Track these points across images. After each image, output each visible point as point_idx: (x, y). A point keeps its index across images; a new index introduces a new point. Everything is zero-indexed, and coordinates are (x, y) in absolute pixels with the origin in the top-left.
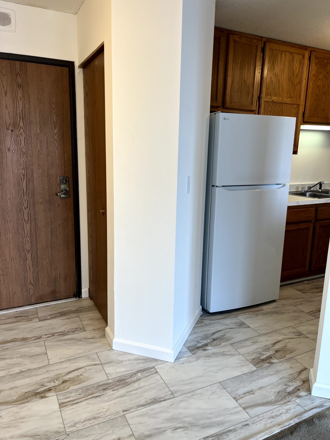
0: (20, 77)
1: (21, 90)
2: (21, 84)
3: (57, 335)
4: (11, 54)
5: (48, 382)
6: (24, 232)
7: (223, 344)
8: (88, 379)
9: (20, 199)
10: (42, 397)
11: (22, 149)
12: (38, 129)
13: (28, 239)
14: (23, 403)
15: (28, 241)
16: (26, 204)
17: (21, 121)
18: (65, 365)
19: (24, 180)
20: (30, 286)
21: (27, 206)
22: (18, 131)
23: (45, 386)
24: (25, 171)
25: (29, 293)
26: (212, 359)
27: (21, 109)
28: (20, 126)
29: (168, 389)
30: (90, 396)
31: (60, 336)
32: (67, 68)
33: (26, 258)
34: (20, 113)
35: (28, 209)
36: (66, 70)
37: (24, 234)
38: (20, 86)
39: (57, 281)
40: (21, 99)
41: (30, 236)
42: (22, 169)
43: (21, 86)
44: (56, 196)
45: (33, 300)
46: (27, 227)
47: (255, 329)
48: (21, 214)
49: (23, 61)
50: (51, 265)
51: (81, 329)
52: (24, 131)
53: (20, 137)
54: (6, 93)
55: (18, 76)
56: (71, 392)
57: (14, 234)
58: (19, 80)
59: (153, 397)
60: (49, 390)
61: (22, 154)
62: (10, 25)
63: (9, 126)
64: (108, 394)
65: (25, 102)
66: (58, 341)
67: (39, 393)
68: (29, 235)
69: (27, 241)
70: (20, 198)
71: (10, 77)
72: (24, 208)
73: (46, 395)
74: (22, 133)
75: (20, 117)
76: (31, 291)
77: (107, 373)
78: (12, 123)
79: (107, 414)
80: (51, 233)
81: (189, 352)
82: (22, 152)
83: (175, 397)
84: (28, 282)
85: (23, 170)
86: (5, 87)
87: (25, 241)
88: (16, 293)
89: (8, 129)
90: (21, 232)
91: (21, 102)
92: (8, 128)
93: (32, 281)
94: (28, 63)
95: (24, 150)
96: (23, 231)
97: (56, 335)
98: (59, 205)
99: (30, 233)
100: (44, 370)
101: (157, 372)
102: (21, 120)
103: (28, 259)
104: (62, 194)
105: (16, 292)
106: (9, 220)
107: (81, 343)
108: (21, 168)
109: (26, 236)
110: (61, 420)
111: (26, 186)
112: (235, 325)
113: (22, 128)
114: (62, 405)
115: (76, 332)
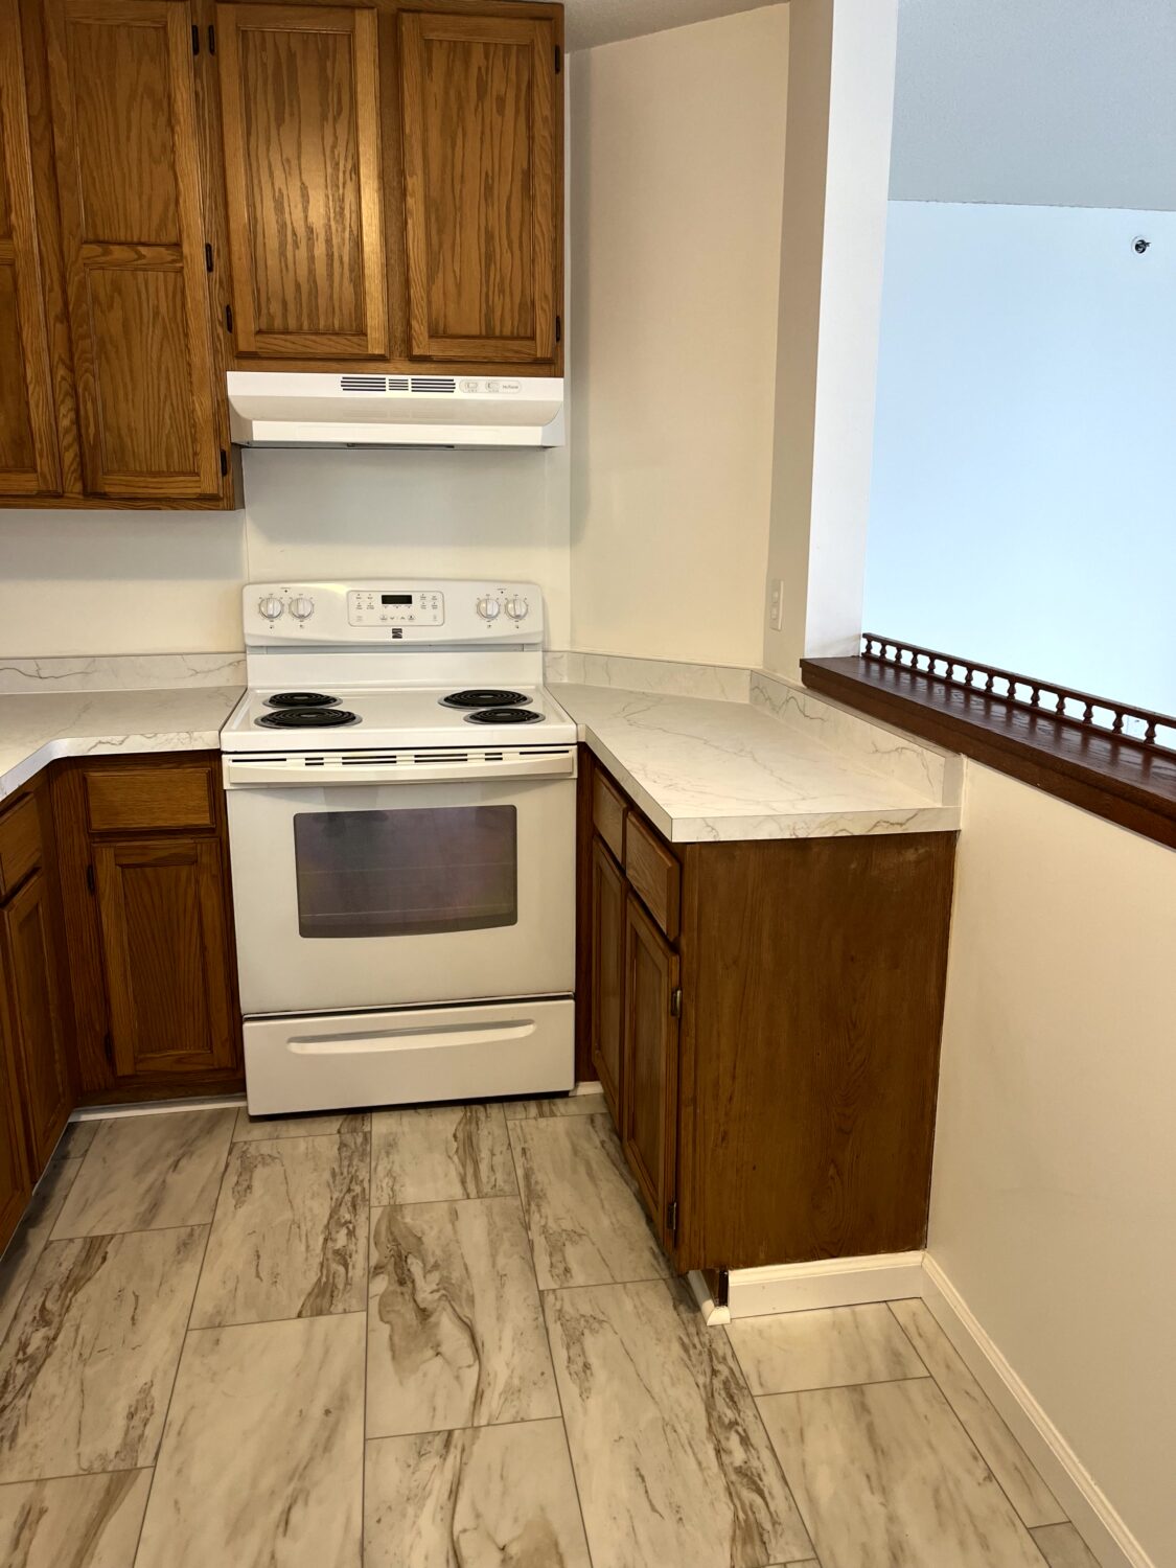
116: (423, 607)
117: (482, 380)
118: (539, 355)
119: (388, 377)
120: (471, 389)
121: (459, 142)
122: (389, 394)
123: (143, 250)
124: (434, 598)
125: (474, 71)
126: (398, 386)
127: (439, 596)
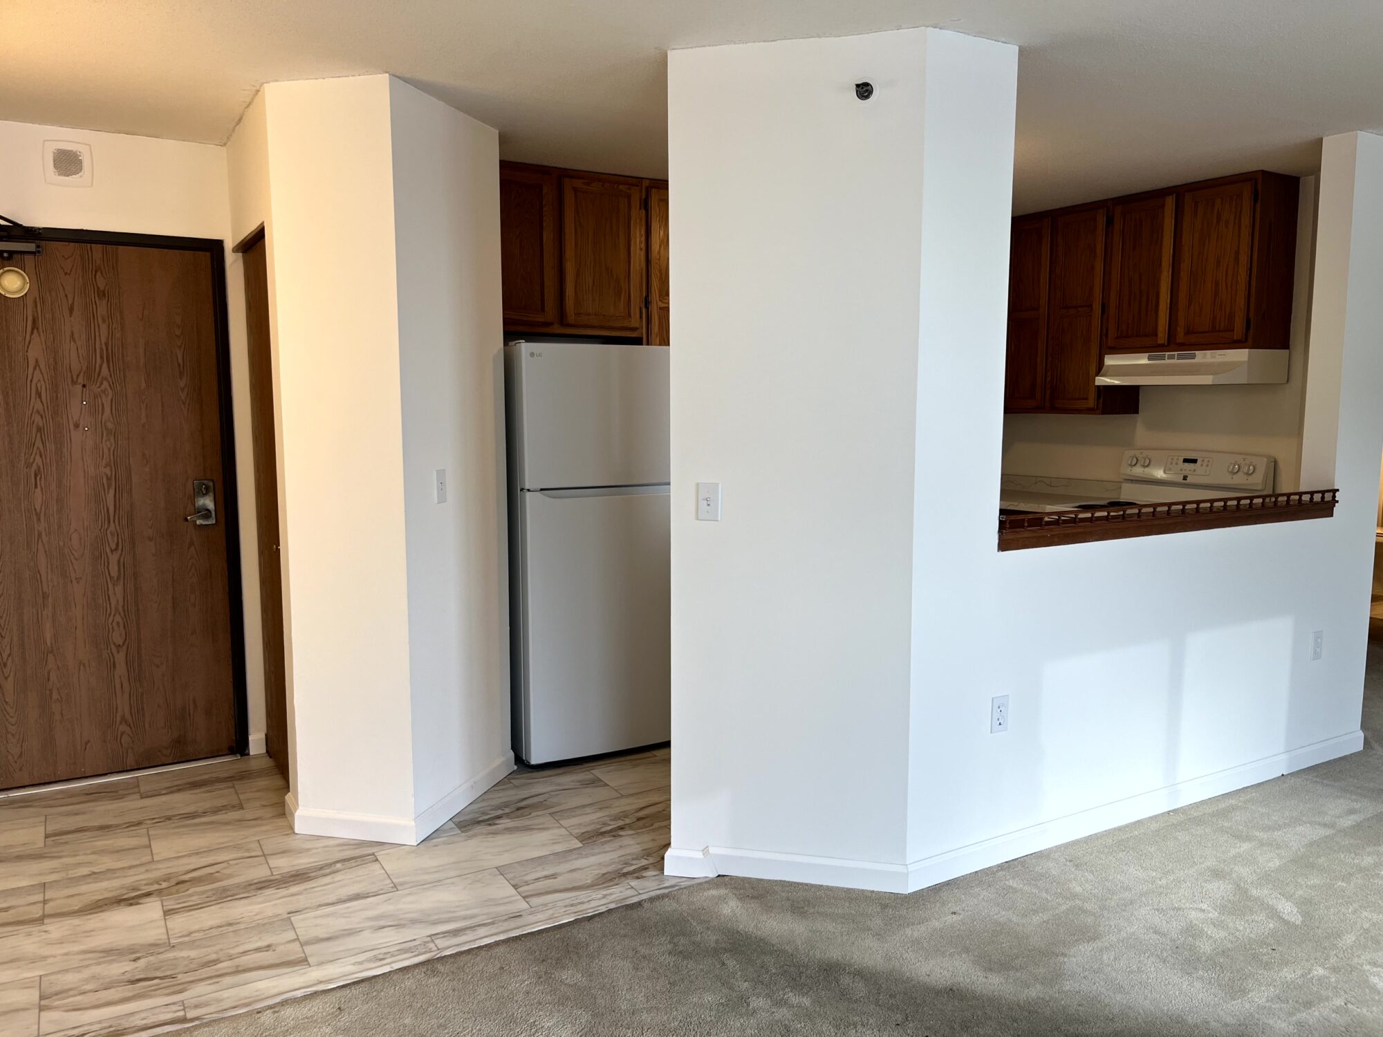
0: (103, 276)
1: (104, 302)
2: (104, 290)
3: (177, 818)
4: (82, 230)
5: (146, 885)
6: (110, 604)
7: (533, 814)
8: (230, 876)
9: (100, 530)
10: (131, 905)
11: (105, 423)
12: (143, 381)
13: (118, 618)
14: (91, 914)
15: (118, 623)
16: (114, 541)
17: (105, 365)
18: (185, 861)
19: (109, 488)
20: (123, 728)
21: (117, 544)
22: (98, 385)
23: (139, 890)
24: (111, 470)
25: (121, 744)
26: (499, 837)
27: (103, 340)
28: (101, 374)
29: (389, 881)
30: (230, 898)
31: (183, 820)
32: (208, 254)
33: (114, 662)
34: (101, 349)
35: (119, 551)
36: (205, 257)
37: (108, 608)
38: (102, 294)
39: (188, 717)
40: (104, 321)
41: (122, 614)
42: (106, 465)
43: (104, 295)
44: (186, 523)
45: (130, 761)
46: (117, 593)
47: (616, 788)
48: (103, 564)
49: (109, 244)
50: (173, 679)
51: (233, 807)
52: (110, 386)
53: (101, 398)
54: (71, 310)
55: (99, 274)
56: (190, 895)
57: (85, 607)
58: (101, 283)
59: (355, 892)
60: (148, 894)
61: (105, 434)
62: (80, 174)
63: (78, 376)
64: (266, 894)
65: (114, 325)
66: (178, 827)
67: (125, 900)
68: (121, 609)
69: (114, 624)
70: (100, 528)
71: (80, 278)
72: (108, 550)
73: (140, 901)
74: (106, 389)
75: (102, 358)
76: (125, 739)
77: (271, 867)
78: (84, 368)
79: (256, 918)
80: (174, 606)
81: (457, 829)
82: (106, 429)
83: (398, 890)
84: (119, 719)
85: (108, 468)
86: (70, 296)
87: (112, 624)
88: (89, 744)
89: (74, 383)
90: (101, 603)
91: (104, 327)
92: (75, 380)
93: (128, 716)
94: (121, 248)
95: (110, 425)
96: (108, 602)
97: (174, 818)
98: (191, 544)
99: (123, 607)
100: (142, 869)
101: (377, 860)
102: (103, 361)
103: (117, 665)
104: (199, 518)
105: (89, 741)
106: (73, 575)
107: (230, 827)
108: (104, 462)
109: (113, 613)
110: (164, 930)
111: (115, 502)
112: (579, 784)
113: (106, 379)
114: (167, 913)
115: (220, 812)
116: (1202, 465)
117: (1208, 352)
118: (1235, 338)
119: (1167, 353)
120: (1204, 357)
121: (1207, 243)
122: (1167, 361)
123: (1079, 309)
124: (1209, 461)
125: (1216, 211)
126: (1171, 357)
127: (1211, 460)
